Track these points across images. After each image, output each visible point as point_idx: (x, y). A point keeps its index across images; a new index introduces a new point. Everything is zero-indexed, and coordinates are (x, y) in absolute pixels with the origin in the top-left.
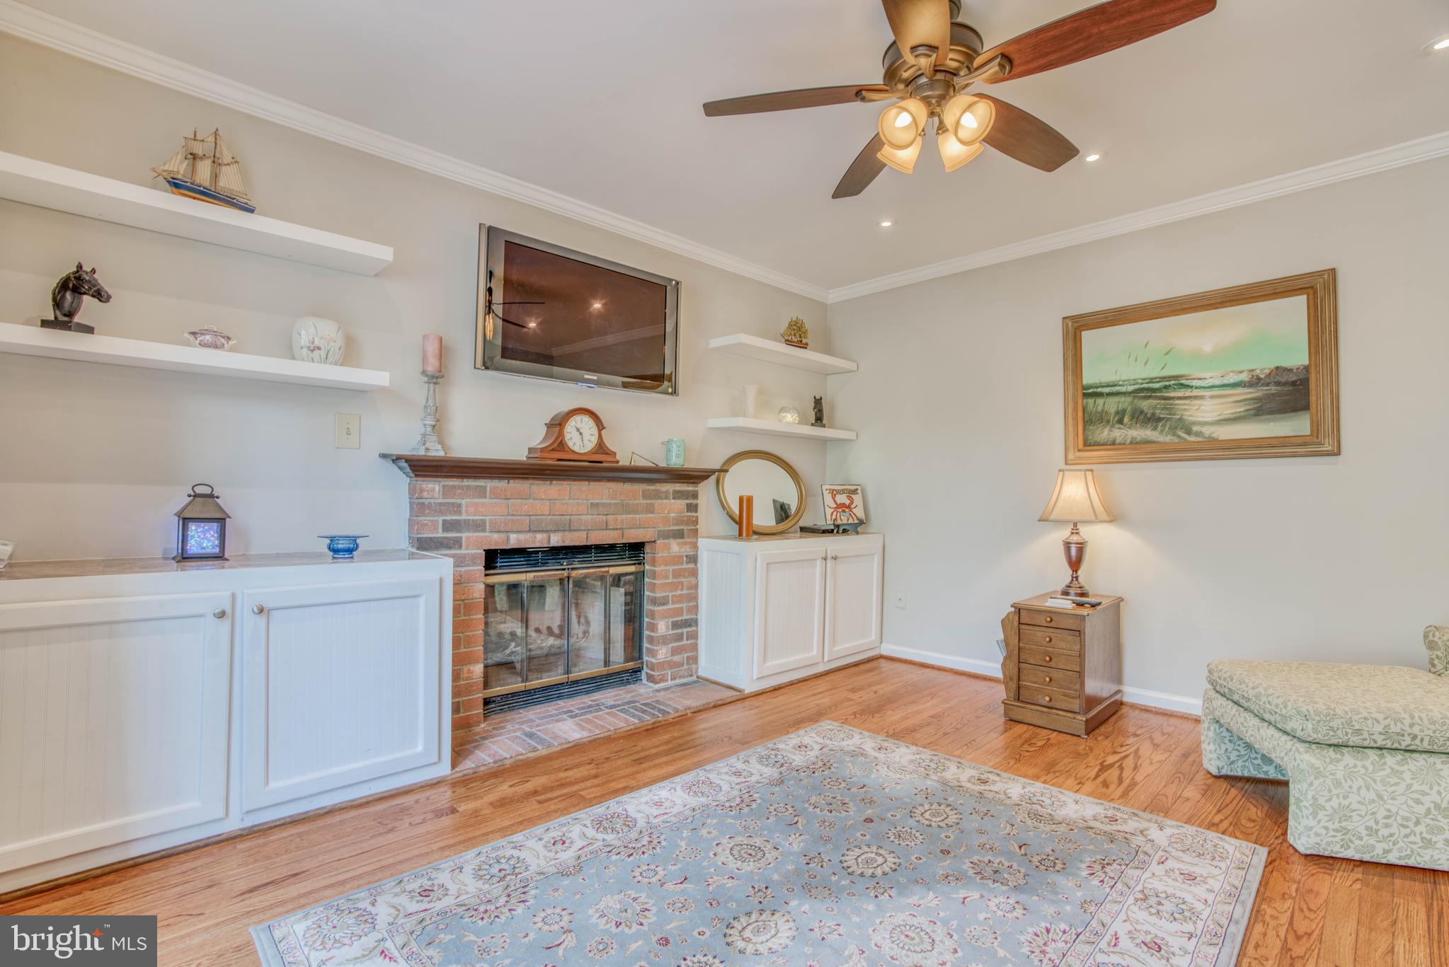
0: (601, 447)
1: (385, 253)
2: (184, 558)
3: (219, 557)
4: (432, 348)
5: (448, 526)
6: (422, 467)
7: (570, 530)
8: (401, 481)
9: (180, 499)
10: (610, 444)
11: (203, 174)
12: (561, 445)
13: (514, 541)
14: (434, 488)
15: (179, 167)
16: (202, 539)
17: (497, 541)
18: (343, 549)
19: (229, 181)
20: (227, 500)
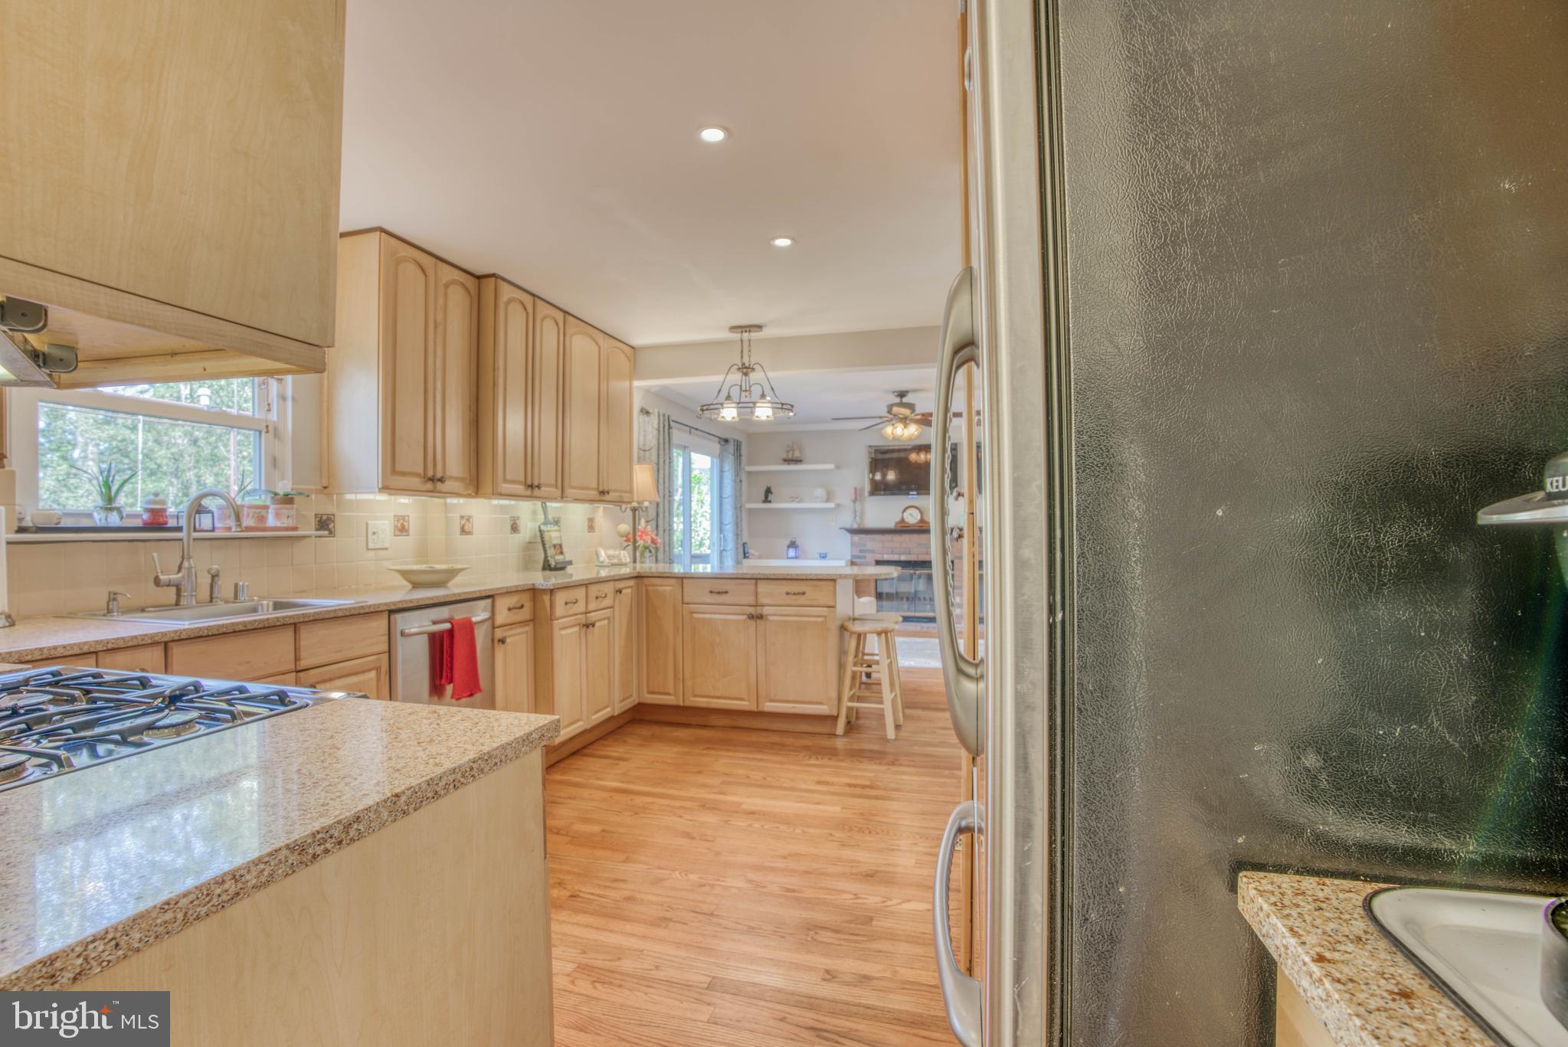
0: (922, 521)
1: (831, 466)
2: (788, 558)
3: (796, 557)
4: (853, 491)
5: (861, 551)
6: (853, 531)
7: (910, 554)
8: (848, 536)
9: (787, 542)
10: (926, 519)
11: (790, 456)
12: (903, 521)
13: (886, 557)
14: (856, 538)
15: (784, 456)
16: (792, 553)
17: (879, 557)
18: (823, 557)
19: (797, 454)
20: (798, 543)
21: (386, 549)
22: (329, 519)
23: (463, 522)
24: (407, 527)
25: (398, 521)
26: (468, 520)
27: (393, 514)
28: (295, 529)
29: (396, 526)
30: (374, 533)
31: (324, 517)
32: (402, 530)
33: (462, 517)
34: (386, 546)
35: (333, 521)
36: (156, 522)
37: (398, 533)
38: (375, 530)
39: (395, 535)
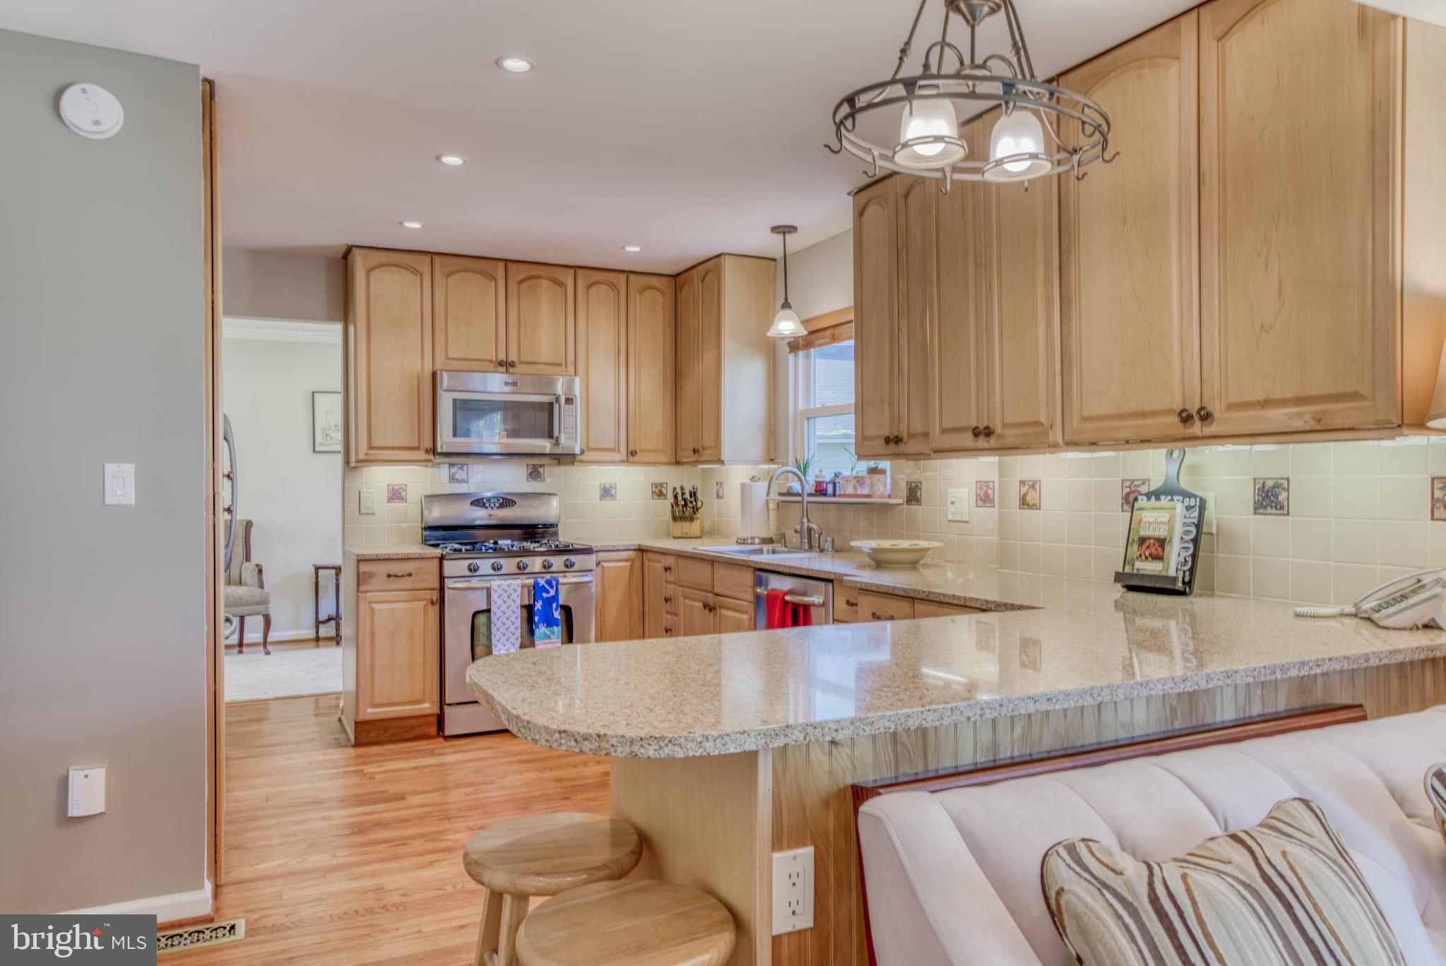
21: (966, 522)
22: (917, 486)
23: (1024, 490)
24: (991, 496)
25: (981, 488)
26: (1033, 487)
27: (975, 480)
28: (869, 496)
29: (977, 495)
30: (953, 503)
31: (914, 485)
32: (985, 499)
33: (1023, 483)
34: (968, 520)
35: (920, 489)
36: (820, 490)
37: (980, 503)
38: (953, 500)
39: (977, 506)
